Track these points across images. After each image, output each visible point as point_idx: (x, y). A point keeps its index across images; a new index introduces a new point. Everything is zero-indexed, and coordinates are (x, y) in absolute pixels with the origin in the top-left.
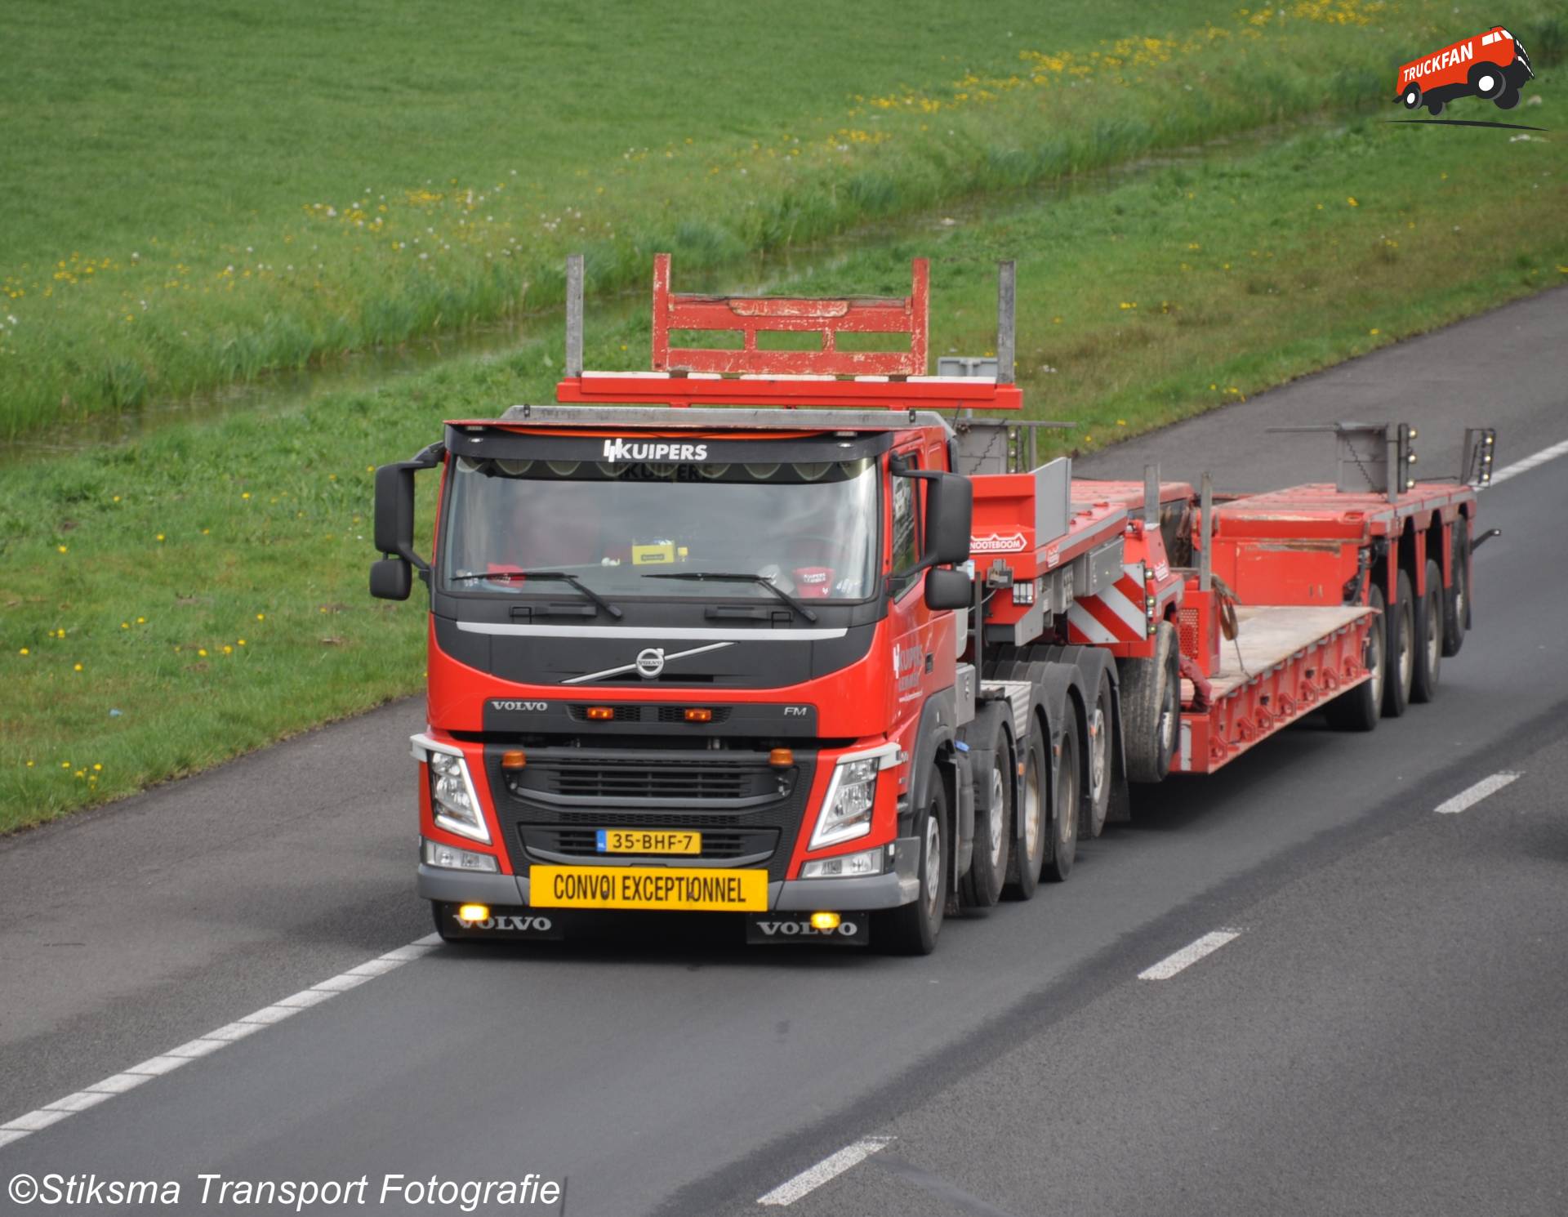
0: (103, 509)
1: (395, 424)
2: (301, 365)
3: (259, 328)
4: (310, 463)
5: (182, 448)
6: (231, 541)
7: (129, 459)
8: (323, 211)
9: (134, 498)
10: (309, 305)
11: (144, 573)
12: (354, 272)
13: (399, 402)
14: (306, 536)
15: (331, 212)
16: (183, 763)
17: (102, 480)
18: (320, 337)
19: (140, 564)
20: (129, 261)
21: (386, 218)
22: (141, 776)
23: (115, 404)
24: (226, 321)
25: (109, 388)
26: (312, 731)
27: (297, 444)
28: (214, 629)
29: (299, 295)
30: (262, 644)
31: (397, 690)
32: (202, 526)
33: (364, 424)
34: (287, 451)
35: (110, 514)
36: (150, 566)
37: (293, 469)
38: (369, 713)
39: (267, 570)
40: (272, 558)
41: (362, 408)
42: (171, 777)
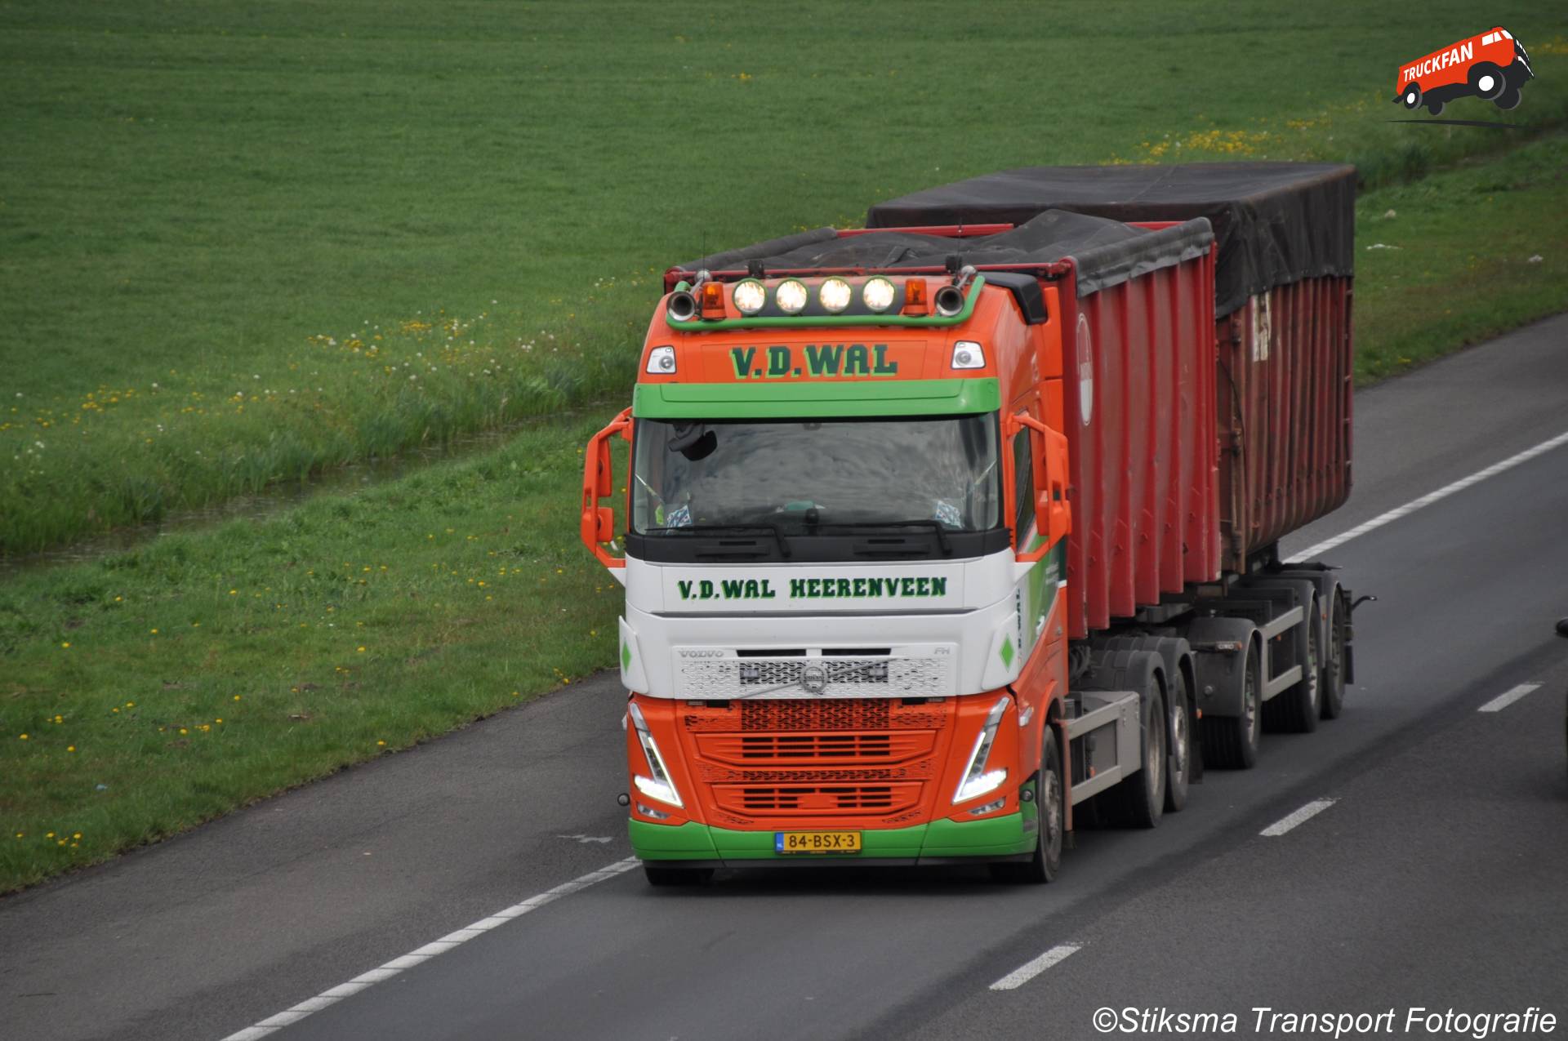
0: (106, 608)
1: (373, 525)
2: (303, 476)
3: (264, 444)
4: (294, 562)
5: (181, 554)
6: (217, 632)
7: (133, 564)
8: (324, 342)
9: (135, 598)
10: (310, 423)
11: (136, 663)
12: (352, 393)
13: (377, 506)
14: (283, 625)
15: (332, 342)
16: (158, 830)
17: (108, 583)
18: (320, 451)
19: (135, 656)
20: (150, 390)
21: (380, 346)
22: (117, 842)
23: (135, 516)
24: (235, 441)
25: (130, 503)
26: (275, 797)
27: (285, 545)
28: (196, 710)
29: (300, 415)
30: (237, 722)
31: (352, 758)
32: (193, 620)
33: (345, 526)
34: (275, 552)
35: (110, 612)
36: (143, 657)
37: (277, 568)
38: (327, 779)
39: (246, 657)
40: (252, 646)
41: (345, 512)
42: (145, 843)
